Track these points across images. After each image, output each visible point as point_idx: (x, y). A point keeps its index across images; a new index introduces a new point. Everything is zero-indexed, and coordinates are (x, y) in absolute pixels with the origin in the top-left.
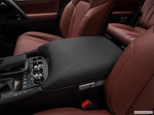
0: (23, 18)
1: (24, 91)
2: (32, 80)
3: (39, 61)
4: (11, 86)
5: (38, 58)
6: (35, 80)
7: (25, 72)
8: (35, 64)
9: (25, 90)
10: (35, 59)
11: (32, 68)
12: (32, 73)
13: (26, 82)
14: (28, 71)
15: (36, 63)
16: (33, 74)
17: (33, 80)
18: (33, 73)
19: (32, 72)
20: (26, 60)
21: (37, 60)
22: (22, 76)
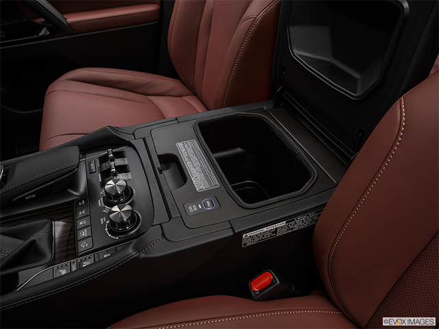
0: (56, 28)
1: (83, 258)
2: (102, 222)
3: (119, 162)
4: (44, 245)
5: (113, 153)
6: (112, 223)
7: (81, 201)
8: (107, 175)
9: (87, 256)
10: (104, 159)
11: (99, 186)
12: (100, 203)
13: (85, 230)
14: (90, 195)
15: (110, 169)
16: (103, 204)
17: (105, 223)
18: (104, 202)
19: (102, 199)
21: (112, 160)
22: (73, 216)
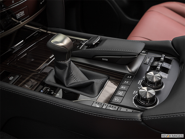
1: (112, 105)
2: (134, 93)
3: (165, 65)
4: (96, 87)
5: (165, 58)
6: (139, 96)
7: (129, 75)
8: (153, 68)
9: (114, 106)
10: (157, 59)
11: (145, 73)
12: (140, 82)
13: (122, 92)
15: (157, 66)
16: (141, 84)
17: (135, 94)
18: (142, 83)
19: (142, 80)
20: (139, 54)
21: (162, 62)
22: (122, 79)
